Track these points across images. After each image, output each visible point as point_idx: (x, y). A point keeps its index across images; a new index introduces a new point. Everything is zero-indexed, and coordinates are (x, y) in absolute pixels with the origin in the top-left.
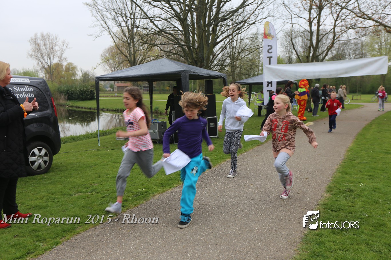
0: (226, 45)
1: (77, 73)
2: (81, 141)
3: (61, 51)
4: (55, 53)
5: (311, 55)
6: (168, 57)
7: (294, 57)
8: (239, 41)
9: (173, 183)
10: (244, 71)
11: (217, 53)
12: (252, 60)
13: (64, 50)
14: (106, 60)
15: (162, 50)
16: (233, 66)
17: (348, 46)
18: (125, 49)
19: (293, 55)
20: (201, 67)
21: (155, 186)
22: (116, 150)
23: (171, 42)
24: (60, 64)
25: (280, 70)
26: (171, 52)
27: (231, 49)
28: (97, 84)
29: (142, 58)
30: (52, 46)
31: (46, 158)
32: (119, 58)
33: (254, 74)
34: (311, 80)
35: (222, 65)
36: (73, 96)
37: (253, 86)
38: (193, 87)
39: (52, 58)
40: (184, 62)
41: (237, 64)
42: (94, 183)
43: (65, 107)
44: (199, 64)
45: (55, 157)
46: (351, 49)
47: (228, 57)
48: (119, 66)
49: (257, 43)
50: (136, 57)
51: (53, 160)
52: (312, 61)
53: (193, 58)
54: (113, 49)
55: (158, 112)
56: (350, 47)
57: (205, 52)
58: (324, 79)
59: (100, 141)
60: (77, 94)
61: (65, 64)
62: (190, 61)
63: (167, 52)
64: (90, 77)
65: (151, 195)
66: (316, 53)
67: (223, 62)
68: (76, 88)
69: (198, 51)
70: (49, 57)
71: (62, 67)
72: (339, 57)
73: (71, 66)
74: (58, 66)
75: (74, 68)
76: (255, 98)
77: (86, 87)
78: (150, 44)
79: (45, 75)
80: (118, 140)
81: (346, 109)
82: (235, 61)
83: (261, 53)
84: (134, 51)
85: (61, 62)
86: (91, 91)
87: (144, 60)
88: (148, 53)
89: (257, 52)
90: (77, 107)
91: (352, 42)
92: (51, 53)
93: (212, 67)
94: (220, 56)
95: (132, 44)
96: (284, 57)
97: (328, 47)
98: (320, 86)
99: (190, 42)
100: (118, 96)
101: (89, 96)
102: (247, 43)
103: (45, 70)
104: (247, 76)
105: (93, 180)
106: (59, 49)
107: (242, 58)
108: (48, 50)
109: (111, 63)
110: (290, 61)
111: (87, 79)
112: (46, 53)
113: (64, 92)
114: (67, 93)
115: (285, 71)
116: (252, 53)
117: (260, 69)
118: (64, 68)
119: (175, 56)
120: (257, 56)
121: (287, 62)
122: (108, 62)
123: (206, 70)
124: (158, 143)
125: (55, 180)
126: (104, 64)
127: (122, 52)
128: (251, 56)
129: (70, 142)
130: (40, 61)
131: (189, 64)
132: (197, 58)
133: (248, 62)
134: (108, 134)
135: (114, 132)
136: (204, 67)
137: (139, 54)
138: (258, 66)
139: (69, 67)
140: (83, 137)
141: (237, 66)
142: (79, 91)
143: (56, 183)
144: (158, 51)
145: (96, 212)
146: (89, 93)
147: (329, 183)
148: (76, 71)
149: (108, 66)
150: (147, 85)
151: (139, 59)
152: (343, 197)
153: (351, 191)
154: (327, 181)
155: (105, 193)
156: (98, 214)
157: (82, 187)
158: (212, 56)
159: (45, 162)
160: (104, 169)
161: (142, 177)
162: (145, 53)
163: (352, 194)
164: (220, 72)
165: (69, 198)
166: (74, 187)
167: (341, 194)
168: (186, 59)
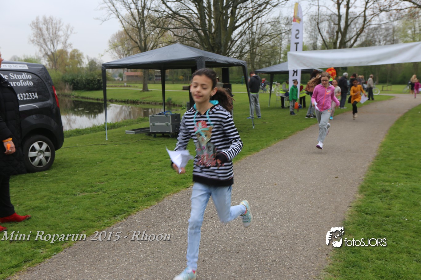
0: (245, 31)
1: (83, 60)
2: (87, 135)
3: (65, 36)
4: (59, 38)
5: (339, 41)
6: (182, 43)
7: (319, 43)
8: (259, 26)
9: (188, 182)
10: (264, 59)
11: (236, 39)
12: (272, 47)
13: (69, 35)
14: (115, 47)
15: (175, 35)
16: (253, 54)
17: (379, 32)
18: (134, 34)
19: (318, 41)
20: (218, 53)
21: (168, 184)
22: (126, 145)
23: (184, 26)
24: (64, 50)
25: (304, 58)
26: (186, 37)
27: (251, 35)
28: (104, 72)
29: (154, 45)
30: (56, 31)
31: (48, 154)
32: (128, 44)
33: (275, 63)
34: (338, 68)
35: (241, 52)
36: (79, 85)
39: (55, 44)
40: (199, 48)
41: (257, 51)
42: (100, 181)
43: (70, 97)
44: (216, 50)
45: (57, 152)
46: (381, 35)
47: (248, 43)
48: (129, 53)
49: (278, 28)
50: (147, 43)
51: (56, 155)
52: (340, 48)
53: (209, 44)
54: (122, 34)
55: (171, 103)
56: (381, 33)
57: (222, 37)
58: (350, 67)
59: (108, 135)
60: (83, 83)
61: (69, 50)
62: (206, 47)
63: (180, 36)
64: (97, 65)
65: (164, 195)
66: (344, 39)
67: (242, 49)
68: (82, 77)
69: (215, 36)
70: (52, 43)
71: (67, 54)
72: (367, 44)
73: (76, 53)
74: (62, 53)
75: (80, 55)
76: (276, 88)
77: (93, 76)
78: (162, 28)
79: (48, 63)
80: (127, 133)
82: (254, 47)
83: (283, 40)
84: (144, 37)
85: (66, 49)
86: (99, 80)
87: (155, 47)
88: (160, 39)
89: (279, 38)
90: (83, 98)
91: (383, 27)
92: (54, 39)
93: (230, 54)
94: (238, 42)
95: (142, 28)
96: (308, 44)
97: (357, 32)
99: (206, 26)
100: (127, 86)
101: (96, 86)
102: (268, 29)
103: (48, 57)
104: (267, 64)
105: (100, 178)
106: (63, 34)
107: (262, 45)
108: (51, 35)
109: (120, 49)
110: (315, 48)
111: (94, 67)
112: (48, 38)
113: (69, 81)
114: (73, 82)
115: (311, 58)
116: (273, 39)
117: (281, 57)
118: (69, 55)
119: (190, 41)
120: (279, 42)
121: (312, 48)
122: (116, 48)
123: (224, 57)
124: (171, 137)
125: (57, 178)
126: (112, 51)
127: (132, 37)
128: (272, 42)
129: (75, 136)
130: (43, 48)
131: (205, 50)
132: (214, 44)
133: (268, 49)
134: (116, 127)
135: (123, 125)
136: (222, 53)
137: (150, 40)
138: (279, 54)
139: (74, 54)
140: (89, 130)
141: (257, 53)
142: (85, 80)
143: (59, 181)
144: (170, 37)
146: (97, 82)
147: (361, 183)
148: (82, 58)
149: (117, 52)
150: (159, 74)
151: (150, 46)
152: (378, 198)
153: (387, 191)
154: (359, 180)
158: (230, 42)
162: (156, 38)
163: (388, 194)
164: (239, 59)
167: (375, 195)
168: (202, 45)
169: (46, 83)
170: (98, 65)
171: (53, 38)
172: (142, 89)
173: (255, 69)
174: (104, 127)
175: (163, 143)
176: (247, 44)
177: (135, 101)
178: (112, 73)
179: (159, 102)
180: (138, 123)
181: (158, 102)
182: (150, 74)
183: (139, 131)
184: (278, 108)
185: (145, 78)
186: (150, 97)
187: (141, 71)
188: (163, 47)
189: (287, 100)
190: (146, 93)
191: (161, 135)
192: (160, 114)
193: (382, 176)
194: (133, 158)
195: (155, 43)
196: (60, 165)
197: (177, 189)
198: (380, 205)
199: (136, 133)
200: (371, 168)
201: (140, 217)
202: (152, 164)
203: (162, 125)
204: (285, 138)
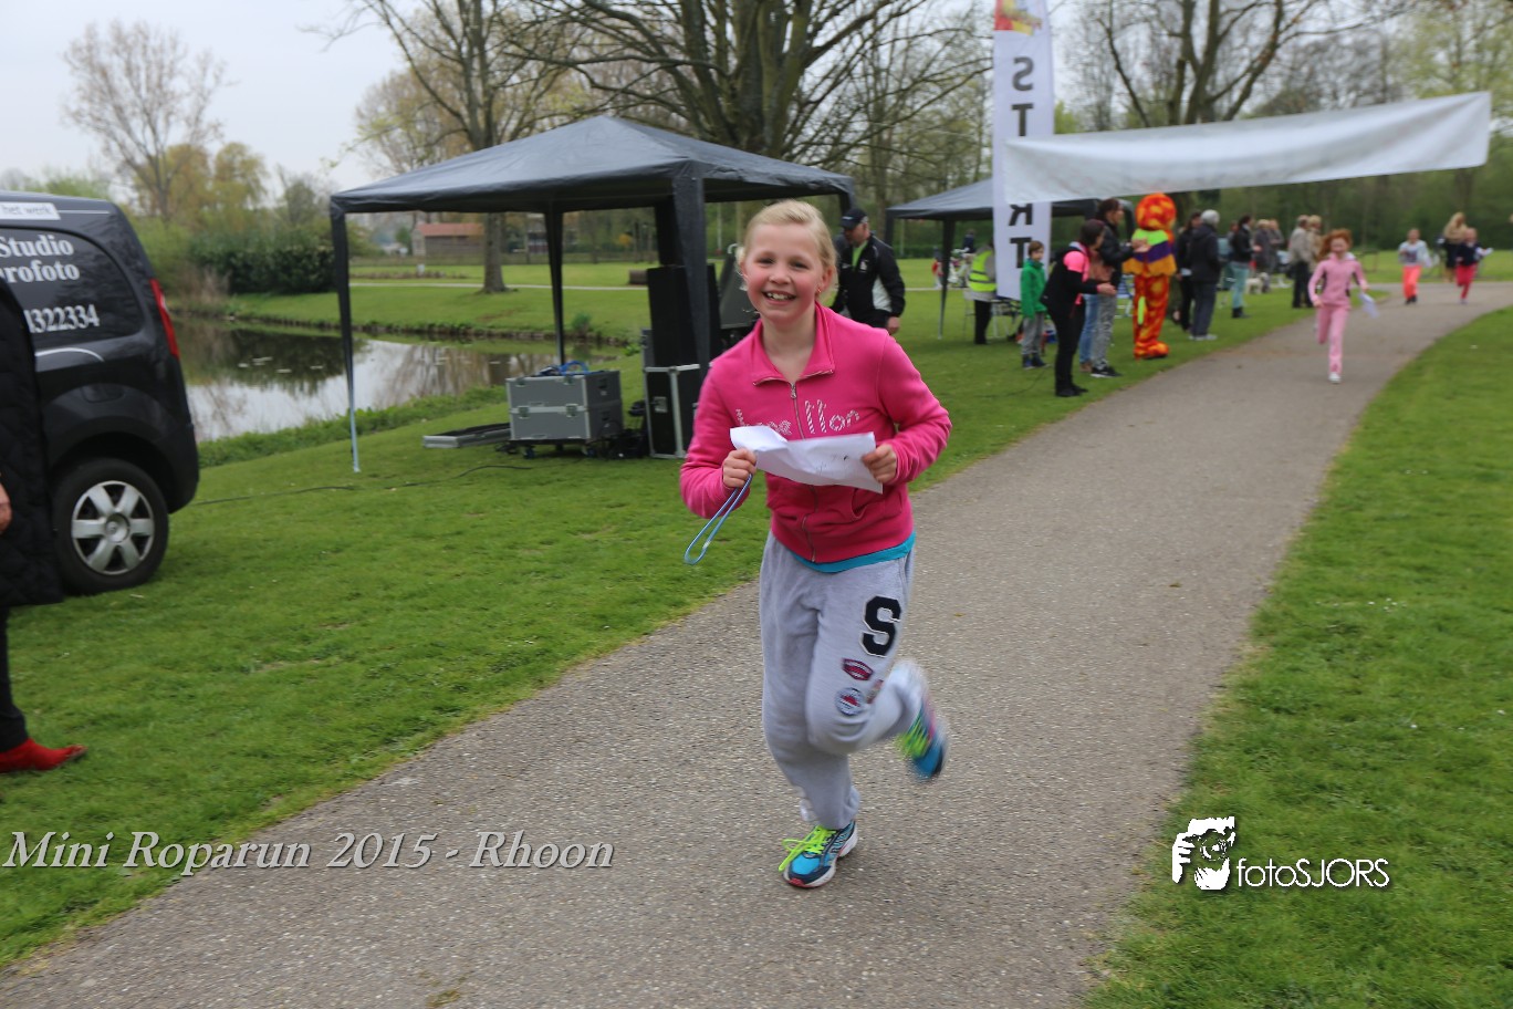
0: (849, 63)
1: (265, 183)
2: (286, 455)
3: (194, 95)
4: (173, 103)
5: (1186, 96)
6: (623, 114)
7: (1119, 105)
8: (901, 45)
9: (646, 615)
10: (920, 167)
11: (818, 94)
12: (948, 123)
13: (210, 92)
14: (378, 131)
15: (595, 85)
16: (880, 149)
17: (1331, 59)
18: (449, 86)
19: (1115, 99)
20: (753, 148)
22: (425, 488)
23: (630, 51)
24: (193, 148)
25: (1063, 160)
26: (633, 93)
27: (870, 79)
28: (339, 224)
29: (521, 121)
30: (161, 77)
31: (143, 526)
32: (428, 123)
33: (960, 179)
34: (1185, 195)
36: (253, 276)
37: (958, 224)
38: (724, 234)
39: (160, 125)
40: (686, 133)
41: (895, 138)
42: (333, 618)
43: (223, 320)
44: (745, 139)
45: (176, 519)
46: (1339, 71)
47: (858, 109)
48: (430, 153)
49: (971, 52)
50: (494, 118)
51: (171, 531)
52: (1190, 120)
53: (718, 116)
54: (404, 85)
55: (589, 334)
56: (1338, 63)
57: (766, 88)
58: (1232, 191)
59: (360, 452)
60: (267, 267)
61: (213, 147)
62: (707, 126)
63: (614, 90)
64: (315, 201)
65: (561, 664)
66: (1205, 90)
67: (841, 132)
68: (261, 245)
69: (739, 85)
70: (150, 121)
71: (204, 163)
72: (1294, 103)
73: (239, 159)
74: (188, 156)
75: (251, 165)
77: (301, 241)
78: (548, 61)
79: (135, 195)
80: (430, 445)
82: (885, 124)
83: (988, 94)
84: (485, 93)
85: (200, 142)
86: (324, 255)
87: (526, 130)
88: (542, 100)
89: (972, 89)
90: (268, 320)
91: (1347, 40)
92: (156, 105)
93: (796, 150)
94: (825, 107)
95: (476, 63)
96: (1077, 108)
97: (1253, 62)
99: (707, 50)
100: (428, 276)
101: (313, 277)
102: (932, 55)
103: (134, 173)
104: (934, 185)
105: (332, 610)
106: (186, 89)
107: (914, 114)
108: (143, 92)
109: (399, 141)
110: (1102, 122)
111: (305, 207)
112: (135, 104)
113: (216, 259)
114: (229, 265)
115: (1086, 161)
116: (952, 94)
117: (983, 158)
118: (211, 164)
119: (652, 107)
120: (973, 103)
121: (1092, 124)
122: (384, 139)
123: (770, 161)
124: (588, 456)
125: (180, 610)
126: (368, 145)
127: (440, 95)
128: (950, 105)
129: (242, 459)
130: (115, 139)
131: (703, 139)
132: (736, 114)
133: (936, 131)
134: (390, 422)
135: (415, 417)
136: (765, 149)
137: (506, 106)
138: (975, 147)
139: (231, 162)
140: (293, 438)
141: (896, 146)
142: (273, 256)
143: (185, 622)
144: (580, 91)
145: (343, 737)
146: (317, 264)
147: (1261, 602)
148: (260, 176)
149: (386, 153)
150: (540, 229)
151: (507, 123)
152: (1318, 654)
153: (1350, 630)
154: (1255, 592)
155: (378, 660)
156: (350, 744)
157: (286, 638)
158: (795, 106)
159: (139, 541)
160: (375, 564)
161: (526, 592)
162: (528, 98)
163: (1352, 640)
164: (828, 170)
165: (234, 681)
166: (255, 639)
167: (1310, 644)
168: (694, 120)
169: (127, 270)
170: (321, 200)
171: (152, 104)
172: (481, 286)
173: (888, 204)
174: (346, 424)
175: (558, 476)
176: (855, 111)
177: (458, 329)
178: (371, 229)
179: (547, 331)
180: (469, 409)
181: (542, 329)
182: (508, 229)
183: (472, 436)
185: (490, 243)
186: (510, 313)
187: (478, 221)
188: (554, 128)
189: (1005, 314)
190: (496, 297)
191: (552, 448)
192: (545, 374)
193: (1333, 575)
194: (452, 535)
195: (524, 115)
196: (188, 564)
197: (609, 642)
198: (1326, 677)
199: (461, 444)
200: (1296, 550)
201: (478, 744)
202: (521, 553)
203: (555, 414)
204: (994, 452)
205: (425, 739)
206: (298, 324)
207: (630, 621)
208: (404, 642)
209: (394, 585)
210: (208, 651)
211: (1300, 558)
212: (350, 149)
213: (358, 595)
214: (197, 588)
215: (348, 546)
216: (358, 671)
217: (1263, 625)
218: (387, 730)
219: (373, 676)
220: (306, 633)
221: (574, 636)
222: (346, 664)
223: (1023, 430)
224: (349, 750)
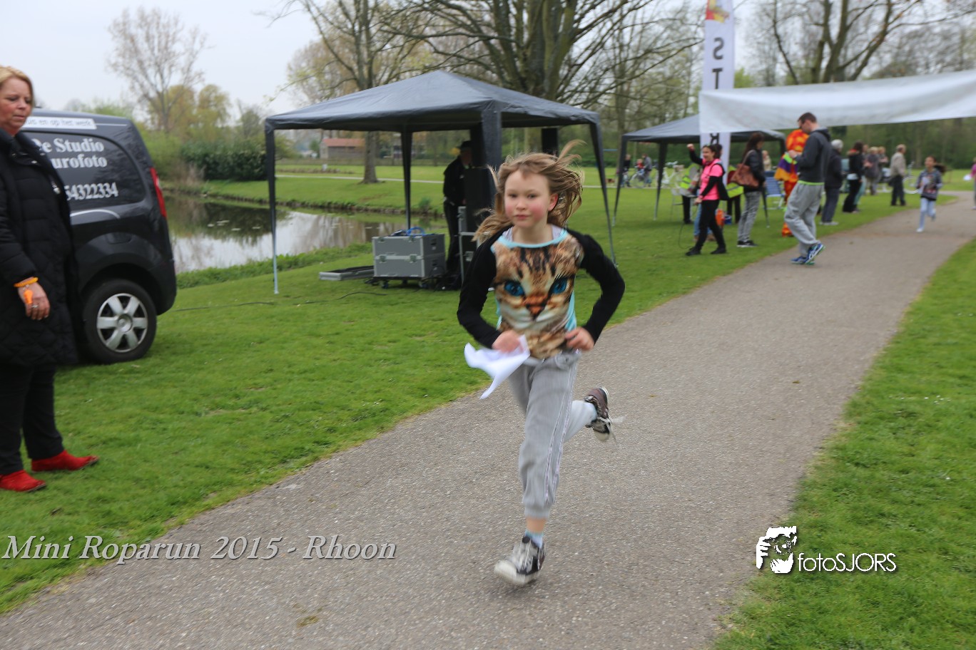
0: (603, 39)
1: (230, 111)
2: (233, 282)
3: (187, 54)
4: (174, 59)
6: (457, 71)
8: (638, 28)
9: (452, 389)
10: (648, 109)
11: (580, 61)
12: (667, 80)
13: (197, 52)
14: (301, 78)
15: (436, 51)
16: (622, 97)
17: (925, 42)
18: (346, 50)
19: (778, 66)
20: (537, 93)
21: (408, 394)
22: (318, 305)
23: (460, 30)
24: (186, 88)
25: (739, 105)
26: (462, 57)
27: (617, 51)
28: (270, 136)
29: (390, 75)
30: (167, 43)
32: (332, 74)
33: (674, 116)
36: (219, 169)
37: (670, 146)
39: (166, 73)
40: (495, 83)
41: (633, 89)
42: (256, 384)
43: (199, 197)
44: (531, 88)
46: (931, 50)
47: (607, 70)
48: (333, 93)
49: (683, 34)
50: (374, 71)
52: (826, 80)
53: (516, 73)
54: (318, 50)
55: (429, 211)
56: (930, 45)
57: (547, 55)
58: (854, 127)
59: (278, 281)
60: (228, 163)
61: (198, 87)
62: (508, 78)
63: (450, 55)
64: (260, 122)
65: (396, 418)
66: (837, 61)
67: (597, 84)
68: (225, 150)
69: (529, 53)
70: (159, 70)
71: (192, 97)
72: (899, 70)
73: (213, 95)
74: (182, 93)
75: (221, 99)
76: (674, 177)
77: (250, 148)
78: (410, 36)
79: (149, 117)
80: (323, 278)
81: (911, 207)
82: (625, 79)
83: (694, 62)
84: (369, 55)
85: (190, 84)
86: (263, 157)
87: (394, 80)
88: (405, 60)
89: (684, 59)
90: (227, 197)
91: (937, 30)
92: (163, 60)
93: (565, 96)
94: (586, 68)
95: (364, 36)
96: (753, 72)
97: (870, 43)
98: (846, 148)
99: (510, 31)
100: (329, 171)
101: (257, 171)
102: (658, 35)
103: (149, 103)
104: (657, 120)
105: (255, 379)
106: (183, 50)
107: (644, 74)
108: (156, 51)
109: (314, 85)
110: (769, 81)
111: (254, 126)
112: (150, 60)
113: (197, 158)
114: (205, 162)
115: (754, 106)
116: (669, 61)
117: (690, 103)
118: (196, 98)
119: (476, 67)
120: (684, 68)
121: (763, 82)
122: (305, 83)
123: (549, 102)
124: (423, 288)
125: (161, 376)
126: (294, 87)
127: (341, 57)
128: (668, 68)
129: (207, 284)
130: (137, 81)
131: (505, 87)
132: (526, 71)
133: (659, 85)
134: (300, 264)
135: (316, 260)
136: (544, 94)
137: (382, 64)
138: (683, 97)
139: (209, 97)
140: (239, 272)
141: (632, 94)
142: (232, 157)
143: (164, 383)
145: (256, 458)
146: (259, 162)
147: (853, 395)
148: (226, 106)
149: (305, 92)
150: (399, 143)
151: (383, 76)
152: (888, 430)
153: (910, 415)
154: (849, 389)
155: (281, 411)
156: (260, 462)
157: (225, 395)
158: (567, 68)
159: (138, 331)
160: (284, 351)
161: (377, 372)
162: (396, 59)
163: (911, 422)
164: (586, 109)
165: (191, 421)
166: (206, 395)
167: (883, 423)
168: (500, 74)
169: (136, 162)
171: (161, 59)
172: (362, 178)
173: (626, 132)
174: (271, 264)
175: (402, 300)
176: (605, 71)
177: (346, 206)
178: (295, 141)
179: (403, 209)
180: (350, 256)
181: (399, 208)
182: (381, 143)
183: (350, 273)
184: (675, 224)
185: (369, 152)
186: (380, 196)
187: (363, 137)
188: (412, 78)
190: (372, 186)
191: (400, 282)
192: (398, 235)
193: (902, 378)
194: (333, 334)
195: (393, 70)
196: (168, 347)
197: (427, 405)
198: (890, 444)
199: (343, 278)
200: (879, 362)
201: (339, 465)
202: (375, 347)
203: (403, 260)
204: (684, 293)
205: (306, 462)
206: (246, 200)
207: (441, 392)
208: (298, 400)
209: (294, 365)
210: (176, 402)
211: (882, 367)
212: (282, 90)
213: (271, 370)
214: (173, 362)
215: (268, 339)
216: (268, 417)
217: (853, 409)
218: (284, 454)
219: (278, 421)
220: (238, 392)
221: (405, 401)
222: (261, 413)
223: (705, 280)
224: (260, 466)
